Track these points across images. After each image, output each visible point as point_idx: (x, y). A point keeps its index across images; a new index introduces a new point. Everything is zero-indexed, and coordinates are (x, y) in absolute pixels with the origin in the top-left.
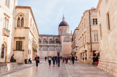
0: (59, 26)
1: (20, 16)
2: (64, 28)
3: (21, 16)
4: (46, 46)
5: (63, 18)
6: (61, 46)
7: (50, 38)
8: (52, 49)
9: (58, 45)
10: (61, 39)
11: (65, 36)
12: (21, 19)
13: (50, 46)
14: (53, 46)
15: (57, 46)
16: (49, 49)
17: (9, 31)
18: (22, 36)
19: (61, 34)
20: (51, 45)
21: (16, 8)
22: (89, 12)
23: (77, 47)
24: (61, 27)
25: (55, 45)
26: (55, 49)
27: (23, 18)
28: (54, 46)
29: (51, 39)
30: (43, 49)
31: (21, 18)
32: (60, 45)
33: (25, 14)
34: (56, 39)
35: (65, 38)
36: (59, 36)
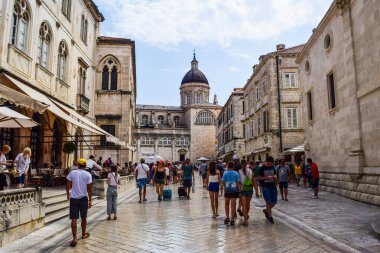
0: (184, 82)
1: (107, 63)
2: (197, 89)
3: (110, 62)
4: (151, 135)
5: (194, 62)
6: (189, 136)
7: (158, 114)
8: (165, 142)
9: (182, 133)
10: (189, 117)
11: (199, 110)
12: (110, 71)
13: (162, 135)
14: (167, 135)
15: (178, 136)
16: (157, 143)
17: (87, 101)
18: (114, 112)
19: (189, 103)
20: (164, 132)
21: (98, 44)
22: (277, 57)
23: (236, 139)
24: (188, 84)
25: (174, 132)
26: (174, 143)
27: (114, 67)
28: (171, 135)
29: (161, 117)
30: (143, 142)
31: (110, 67)
32: (187, 133)
33: (120, 59)
34: (175, 117)
35: (200, 114)
36: (184, 110)
